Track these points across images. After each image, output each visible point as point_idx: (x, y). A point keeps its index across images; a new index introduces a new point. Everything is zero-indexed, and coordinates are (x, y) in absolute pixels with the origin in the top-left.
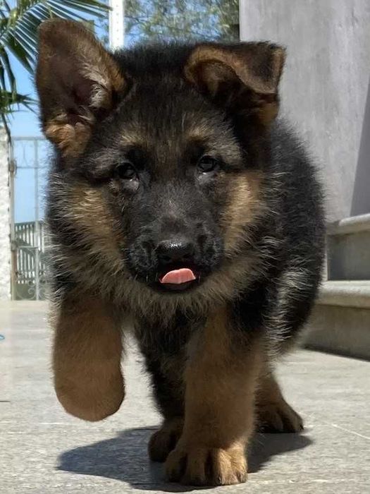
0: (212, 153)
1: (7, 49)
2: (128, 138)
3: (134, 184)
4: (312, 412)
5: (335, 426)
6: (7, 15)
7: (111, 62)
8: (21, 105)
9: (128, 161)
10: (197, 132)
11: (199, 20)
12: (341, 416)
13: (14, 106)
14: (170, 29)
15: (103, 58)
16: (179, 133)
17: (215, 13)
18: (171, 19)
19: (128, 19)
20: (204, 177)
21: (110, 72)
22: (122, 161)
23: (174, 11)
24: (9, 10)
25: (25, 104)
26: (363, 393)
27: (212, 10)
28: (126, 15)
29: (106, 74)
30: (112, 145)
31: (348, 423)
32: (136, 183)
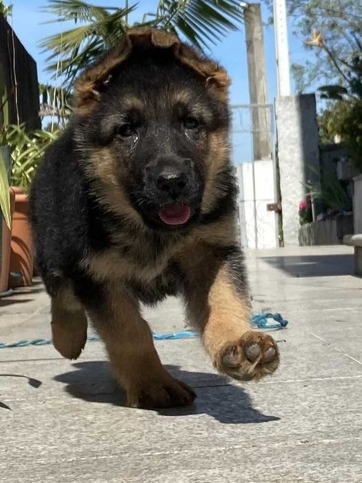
1: (177, 29)
14: (328, 11)
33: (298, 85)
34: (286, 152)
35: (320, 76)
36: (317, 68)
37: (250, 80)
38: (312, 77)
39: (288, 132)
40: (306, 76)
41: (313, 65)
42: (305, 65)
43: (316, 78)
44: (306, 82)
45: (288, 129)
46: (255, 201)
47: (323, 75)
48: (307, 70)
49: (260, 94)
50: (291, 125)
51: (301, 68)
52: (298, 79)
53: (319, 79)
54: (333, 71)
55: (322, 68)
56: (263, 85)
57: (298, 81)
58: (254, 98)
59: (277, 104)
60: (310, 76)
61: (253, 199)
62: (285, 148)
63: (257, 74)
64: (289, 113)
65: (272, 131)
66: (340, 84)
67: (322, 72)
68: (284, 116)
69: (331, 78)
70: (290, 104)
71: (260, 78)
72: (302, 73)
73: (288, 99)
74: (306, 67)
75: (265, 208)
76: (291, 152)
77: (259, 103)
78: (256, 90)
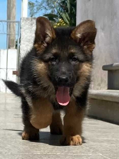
0: (76, 57)
2: (54, 51)
3: (54, 63)
4: (92, 148)
5: (101, 155)
7: (53, 31)
9: (53, 57)
10: (72, 51)
12: (104, 150)
15: (51, 29)
16: (67, 50)
20: (73, 63)
21: (53, 33)
22: (52, 57)
26: (115, 140)
29: (51, 34)
30: (50, 53)
31: (106, 153)
32: (55, 63)
33: (31, 12)
34: (24, 46)
35: (42, 8)
36: (41, 5)
37: (8, 8)
38: (38, 9)
39: (26, 36)
40: (35, 8)
41: (40, 3)
42: (35, 3)
43: (41, 9)
44: (35, 11)
45: (26, 34)
46: (7, 69)
47: (44, 8)
48: (36, 5)
49: (12, 15)
50: (28, 32)
51: (33, 4)
52: (31, 9)
53: (41, 10)
54: (49, 7)
55: (44, 5)
56: (14, 12)
57: (31, 10)
58: (9, 17)
59: (21, 21)
60: (37, 8)
61: (6, 67)
62: (24, 44)
63: (12, 5)
64: (27, 26)
65: (18, 35)
66: (52, 13)
67: (43, 7)
68: (25, 28)
69: (48, 10)
70: (28, 22)
71: (13, 8)
72: (33, 6)
73: (27, 19)
74: (36, 3)
75: (12, 73)
76: (27, 45)
77: (11, 20)
78: (10, 13)
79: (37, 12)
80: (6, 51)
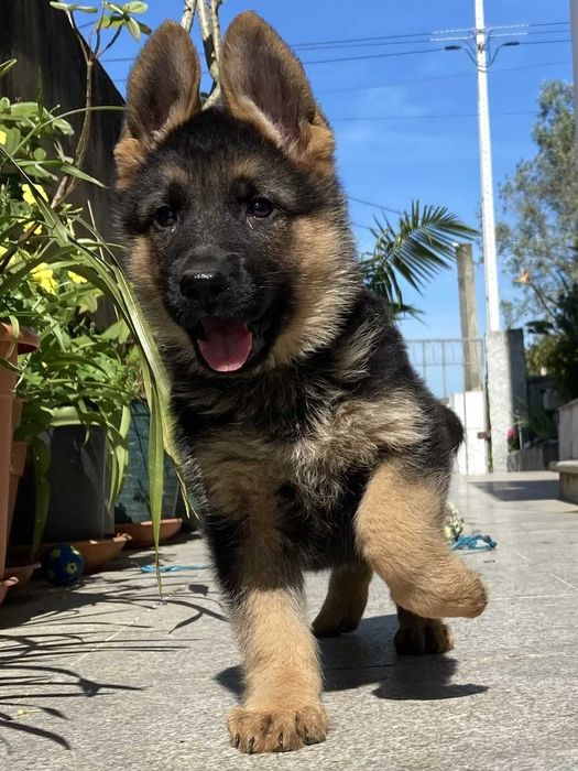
1: (393, 268)
6: (393, 239)
8: (407, 314)
11: (557, 244)
13: (402, 315)
14: (535, 251)
17: (570, 238)
18: (535, 243)
19: (500, 243)
23: (537, 236)
24: (394, 236)
25: (411, 313)
27: (568, 235)
28: (498, 240)
33: (507, 321)
34: (495, 384)
35: (527, 312)
36: (525, 305)
38: (520, 313)
39: (496, 365)
40: (514, 312)
41: (521, 302)
42: (513, 302)
44: (514, 318)
45: (497, 362)
47: (530, 311)
48: (516, 307)
49: (471, 329)
50: (500, 358)
51: (509, 304)
52: (507, 314)
53: (526, 315)
54: (540, 308)
55: (530, 305)
56: (474, 321)
57: (507, 317)
58: (465, 332)
59: (487, 338)
60: (518, 312)
62: (495, 380)
63: (468, 310)
64: (498, 347)
66: (546, 320)
68: (494, 350)
69: (538, 314)
70: (499, 338)
71: (471, 314)
72: (511, 309)
73: (497, 333)
74: (515, 304)
75: (476, 436)
76: (500, 383)
77: (470, 338)
78: (467, 325)
79: (517, 320)
80: (462, 395)
